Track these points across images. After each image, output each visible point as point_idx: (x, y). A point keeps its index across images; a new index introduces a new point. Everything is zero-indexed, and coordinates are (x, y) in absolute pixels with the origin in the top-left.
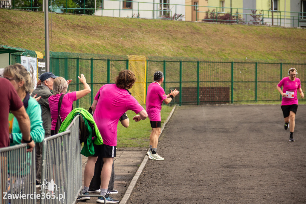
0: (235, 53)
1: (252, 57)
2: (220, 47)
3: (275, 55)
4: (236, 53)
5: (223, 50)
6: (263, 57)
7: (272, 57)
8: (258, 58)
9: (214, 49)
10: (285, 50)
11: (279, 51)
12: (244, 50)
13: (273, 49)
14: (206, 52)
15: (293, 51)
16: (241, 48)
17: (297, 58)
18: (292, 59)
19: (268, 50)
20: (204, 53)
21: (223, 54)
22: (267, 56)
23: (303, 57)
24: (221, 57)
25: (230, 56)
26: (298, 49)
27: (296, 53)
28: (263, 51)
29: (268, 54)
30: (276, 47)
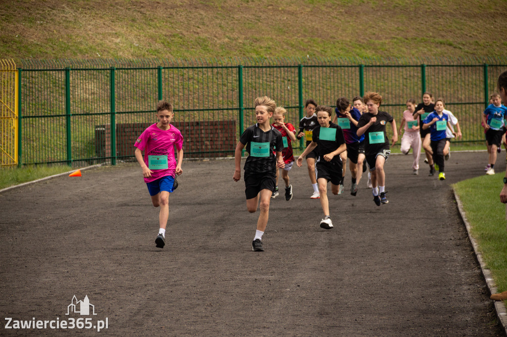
0: (282, 48)
1: (321, 54)
2: (249, 35)
3: (376, 50)
4: (285, 47)
5: (257, 40)
6: (347, 52)
7: (369, 53)
8: (335, 56)
9: (236, 39)
10: (399, 37)
11: (386, 38)
12: (306, 40)
13: (374, 34)
14: (215, 46)
15: (418, 39)
16: (300, 35)
17: (425, 53)
18: (413, 55)
19: (362, 37)
20: (210, 47)
21: (254, 50)
22: (358, 50)
23: (439, 50)
24: (247, 55)
25: (271, 53)
26: (431, 34)
27: (425, 42)
28: (348, 40)
29: (360, 46)
30: (381, 30)
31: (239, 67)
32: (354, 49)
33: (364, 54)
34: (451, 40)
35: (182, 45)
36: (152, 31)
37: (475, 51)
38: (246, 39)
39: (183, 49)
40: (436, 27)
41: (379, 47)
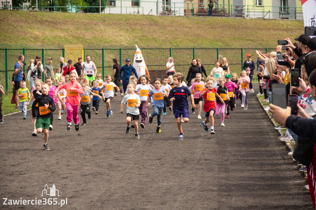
0: (186, 41)
1: (201, 44)
2: (173, 36)
3: (222, 42)
4: (187, 41)
5: (176, 38)
6: (212, 43)
7: (220, 44)
8: (206, 45)
9: (168, 38)
10: (232, 37)
11: (227, 38)
12: (195, 38)
13: (222, 36)
14: (160, 40)
15: (239, 38)
16: (193, 36)
17: (242, 44)
18: (237, 44)
19: (217, 37)
20: (158, 41)
21: (175, 42)
22: (216, 43)
23: (248, 42)
24: (172, 44)
25: (181, 44)
26: (244, 36)
27: (242, 39)
28: (212, 38)
29: (217, 41)
30: (225, 35)
31: (170, 49)
32: (214, 42)
33: (218, 44)
34: (252, 39)
35: (146, 40)
36: (135, 34)
37: (262, 43)
38: (172, 38)
39: (147, 42)
40: (247, 33)
41: (224, 41)
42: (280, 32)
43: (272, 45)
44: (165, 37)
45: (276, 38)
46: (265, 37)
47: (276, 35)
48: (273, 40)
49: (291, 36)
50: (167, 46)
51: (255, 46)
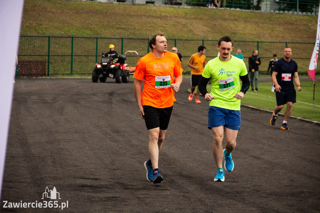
0: (51, 28)
1: (68, 32)
2: (37, 22)
3: (90, 30)
4: (53, 28)
5: (41, 25)
6: (79, 31)
7: (88, 32)
8: (74, 33)
9: (32, 24)
10: (100, 25)
11: (95, 25)
12: (61, 25)
13: (89, 23)
15: (109, 26)
16: (58, 23)
17: (112, 33)
18: (107, 33)
19: (84, 24)
21: (40, 29)
22: (83, 30)
23: (118, 31)
24: (38, 31)
25: (47, 31)
26: (114, 24)
27: (112, 27)
28: (79, 25)
29: (84, 28)
30: (92, 21)
33: (86, 32)
34: (123, 27)
37: (134, 32)
40: (116, 20)
41: (92, 29)
42: (154, 20)
43: (146, 34)
44: (30, 23)
45: (149, 27)
46: (137, 25)
47: (150, 23)
48: (146, 29)
49: (166, 24)
50: (33, 34)
51: (128, 36)
